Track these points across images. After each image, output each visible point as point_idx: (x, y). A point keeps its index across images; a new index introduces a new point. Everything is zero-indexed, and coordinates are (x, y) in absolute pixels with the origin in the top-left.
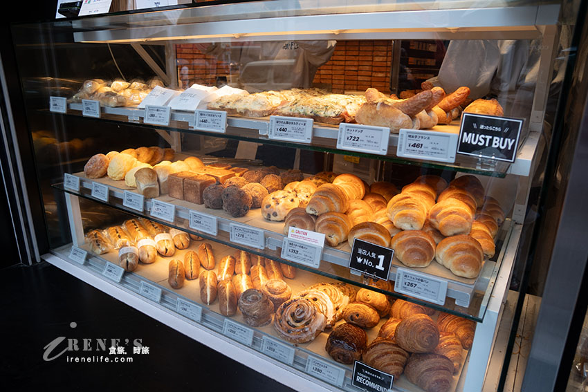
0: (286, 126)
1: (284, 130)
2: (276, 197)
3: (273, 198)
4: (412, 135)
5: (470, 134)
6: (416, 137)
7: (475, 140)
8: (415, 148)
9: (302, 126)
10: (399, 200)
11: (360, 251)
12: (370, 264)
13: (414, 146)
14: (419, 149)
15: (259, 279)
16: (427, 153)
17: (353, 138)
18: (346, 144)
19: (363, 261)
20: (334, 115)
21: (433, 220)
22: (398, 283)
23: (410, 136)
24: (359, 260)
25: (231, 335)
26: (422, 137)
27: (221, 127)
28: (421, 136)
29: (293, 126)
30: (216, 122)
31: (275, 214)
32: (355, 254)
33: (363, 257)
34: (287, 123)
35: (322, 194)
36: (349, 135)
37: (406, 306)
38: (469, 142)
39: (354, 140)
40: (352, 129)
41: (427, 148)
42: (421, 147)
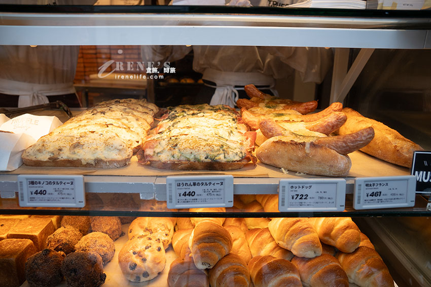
0: (192, 189)
1: (190, 194)
3: (134, 253)
4: (369, 183)
5: (421, 172)
6: (374, 185)
7: (426, 179)
8: (374, 198)
9: (218, 187)
13: (372, 195)
14: (378, 197)
16: (387, 201)
17: (299, 197)
18: (292, 205)
20: (237, 158)
23: (367, 185)
26: (380, 184)
27: (78, 200)
28: (379, 183)
29: (204, 187)
30: (65, 192)
31: (146, 274)
34: (194, 184)
36: (294, 194)
38: (420, 181)
39: (301, 199)
40: (297, 185)
41: (386, 195)
42: (380, 196)
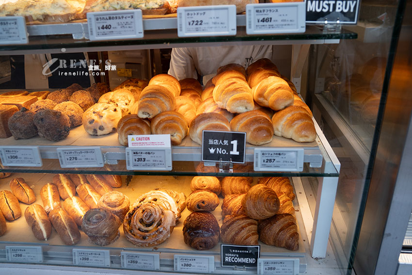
0: (109, 22)
1: (107, 27)
2: (97, 110)
3: (94, 113)
4: (259, 9)
5: (314, 2)
6: (264, 11)
7: (319, 8)
8: (265, 23)
9: (129, 20)
10: (227, 87)
11: (211, 142)
12: (224, 152)
13: (263, 21)
14: (269, 23)
15: (91, 197)
16: (278, 26)
17: (195, 23)
18: (189, 30)
19: (216, 151)
20: (157, 6)
21: (261, 99)
22: (257, 162)
23: (257, 11)
24: (212, 151)
25: (85, 263)
26: (270, 11)
27: (21, 37)
28: (269, 9)
29: (118, 21)
30: (11, 31)
31: (101, 128)
32: (207, 146)
33: (214, 146)
34: (110, 18)
35: (149, 96)
36: (190, 20)
37: (234, 182)
38: (314, 10)
39: (197, 24)
40: (193, 12)
41: (276, 21)
42: (271, 21)
